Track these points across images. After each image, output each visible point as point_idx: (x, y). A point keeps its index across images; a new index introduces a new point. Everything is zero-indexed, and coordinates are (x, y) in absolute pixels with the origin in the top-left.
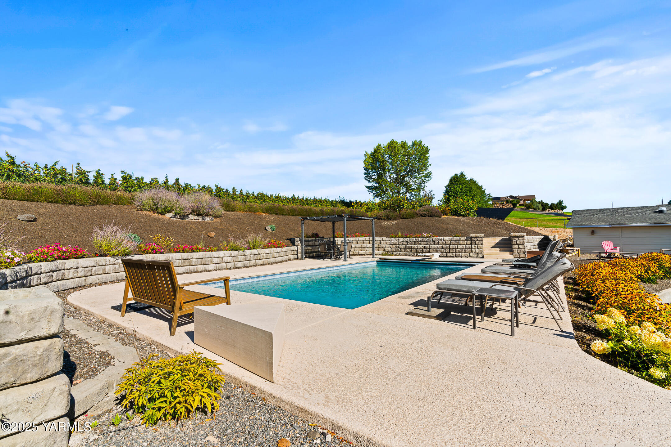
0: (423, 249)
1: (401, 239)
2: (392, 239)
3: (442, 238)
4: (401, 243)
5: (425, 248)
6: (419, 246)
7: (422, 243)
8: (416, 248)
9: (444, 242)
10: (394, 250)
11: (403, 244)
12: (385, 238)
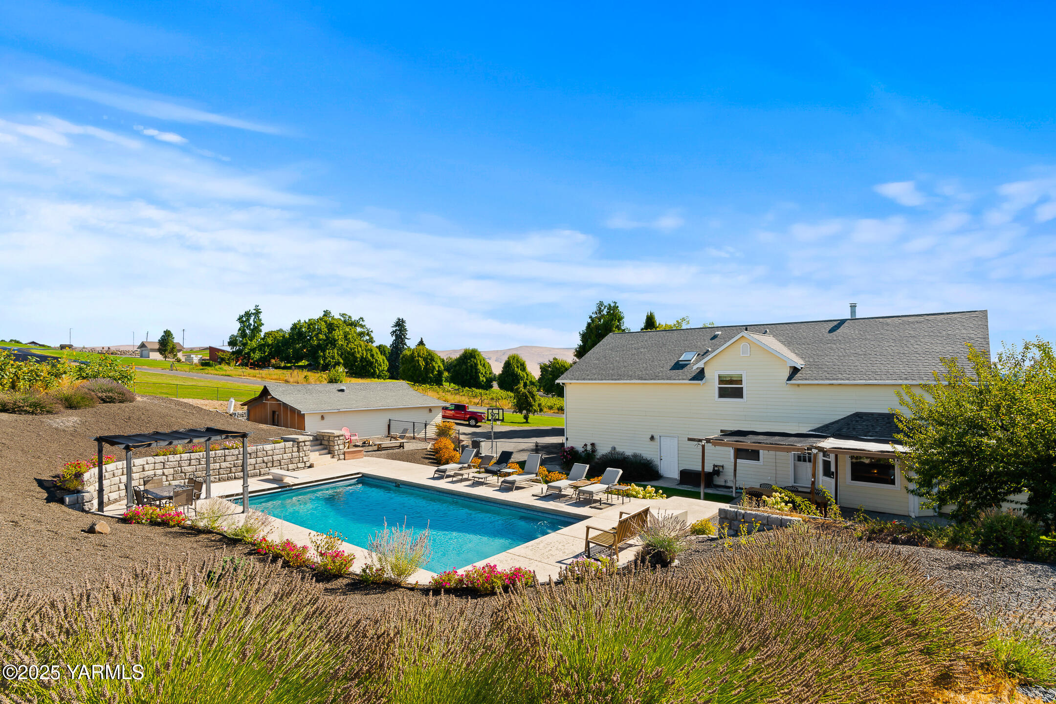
0: (230, 468)
1: (186, 456)
2: (166, 457)
3: (261, 447)
4: (185, 464)
5: (234, 466)
6: (224, 465)
7: (229, 458)
8: (219, 467)
9: (265, 452)
10: (170, 478)
11: (190, 465)
12: (151, 459)
